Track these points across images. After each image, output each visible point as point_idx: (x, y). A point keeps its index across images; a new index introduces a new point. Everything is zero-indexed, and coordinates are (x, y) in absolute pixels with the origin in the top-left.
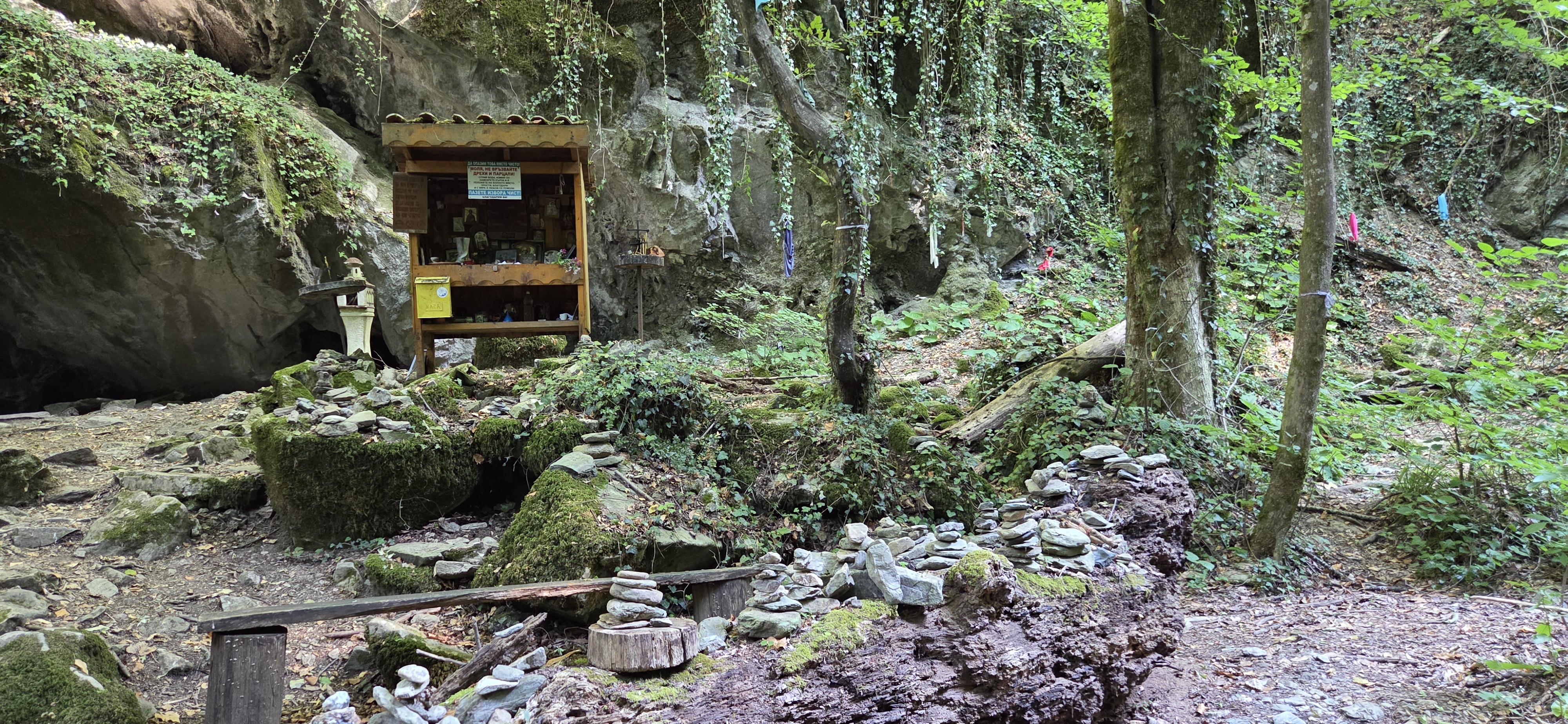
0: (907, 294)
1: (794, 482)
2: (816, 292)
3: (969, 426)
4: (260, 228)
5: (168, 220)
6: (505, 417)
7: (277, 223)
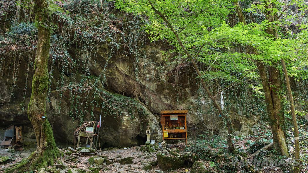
4: (137, 122)
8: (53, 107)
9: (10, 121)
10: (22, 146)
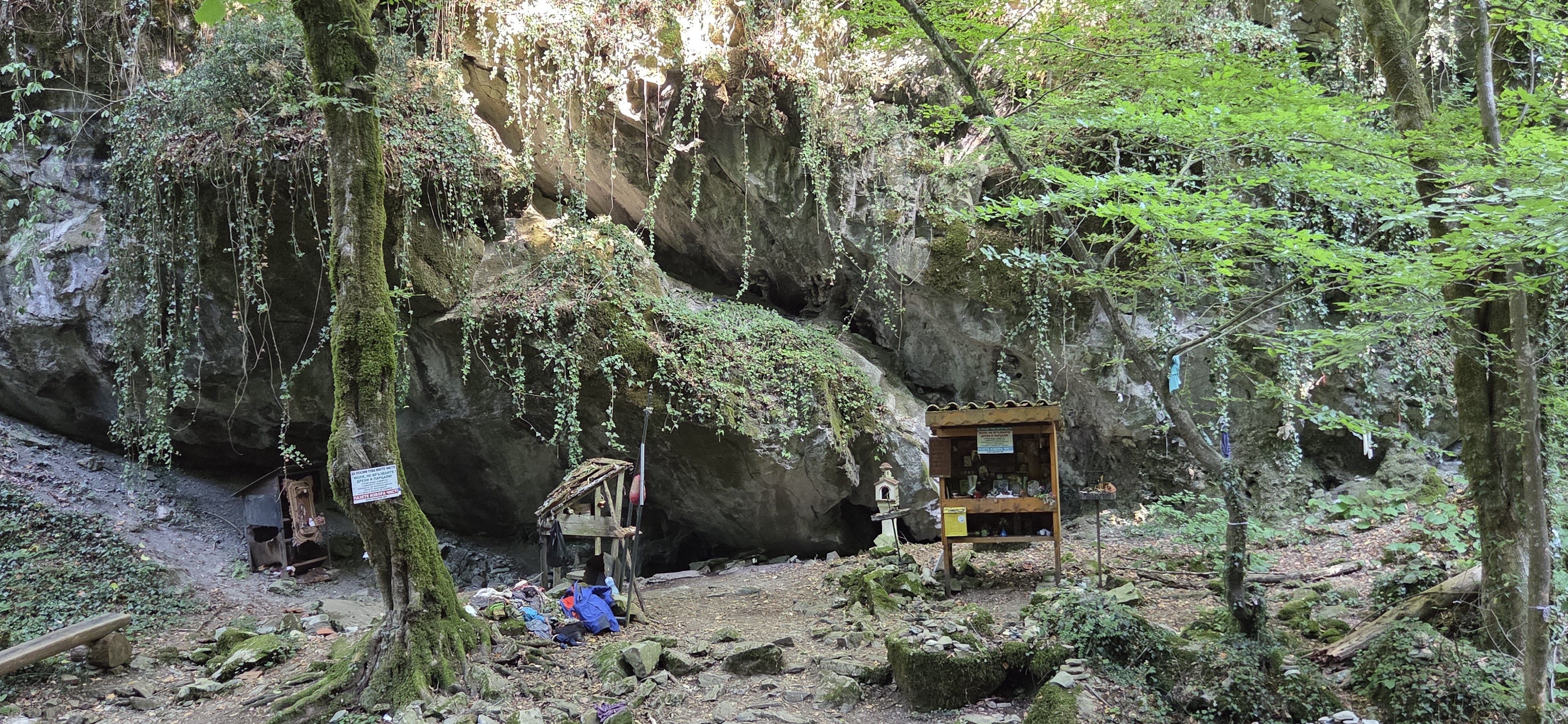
0: (1348, 474)
1: (1197, 694)
2: (1256, 473)
3: (1343, 646)
4: (828, 448)
5: (773, 446)
6: (1020, 641)
7: (838, 444)
8: (435, 385)
9: (259, 446)
10: (322, 562)
